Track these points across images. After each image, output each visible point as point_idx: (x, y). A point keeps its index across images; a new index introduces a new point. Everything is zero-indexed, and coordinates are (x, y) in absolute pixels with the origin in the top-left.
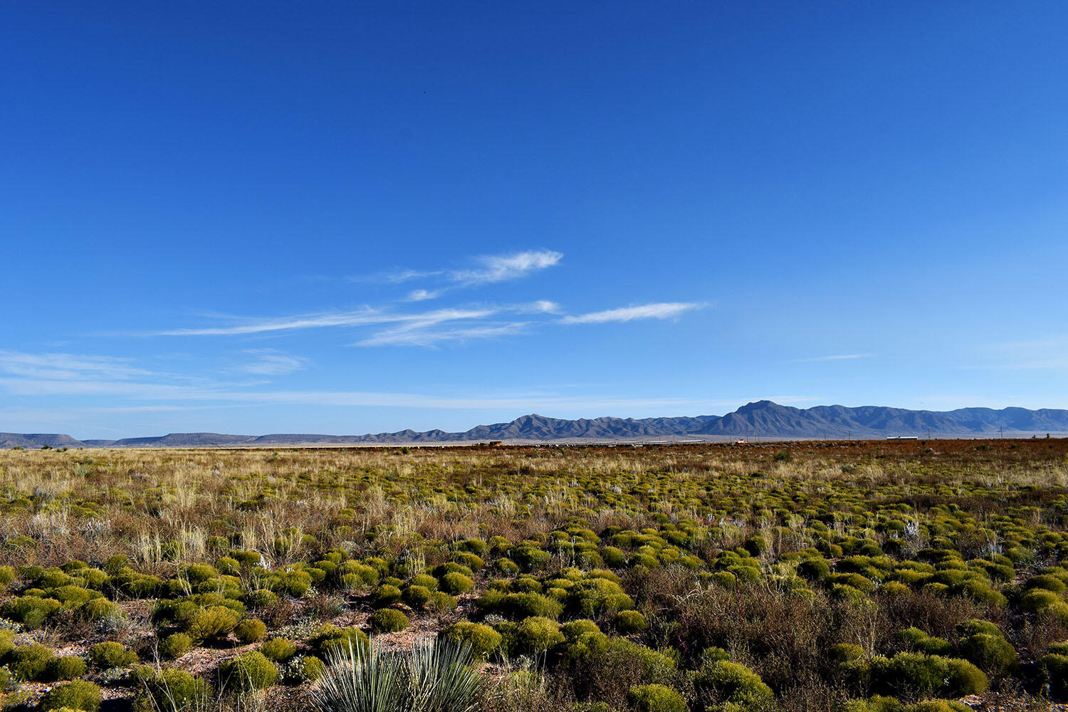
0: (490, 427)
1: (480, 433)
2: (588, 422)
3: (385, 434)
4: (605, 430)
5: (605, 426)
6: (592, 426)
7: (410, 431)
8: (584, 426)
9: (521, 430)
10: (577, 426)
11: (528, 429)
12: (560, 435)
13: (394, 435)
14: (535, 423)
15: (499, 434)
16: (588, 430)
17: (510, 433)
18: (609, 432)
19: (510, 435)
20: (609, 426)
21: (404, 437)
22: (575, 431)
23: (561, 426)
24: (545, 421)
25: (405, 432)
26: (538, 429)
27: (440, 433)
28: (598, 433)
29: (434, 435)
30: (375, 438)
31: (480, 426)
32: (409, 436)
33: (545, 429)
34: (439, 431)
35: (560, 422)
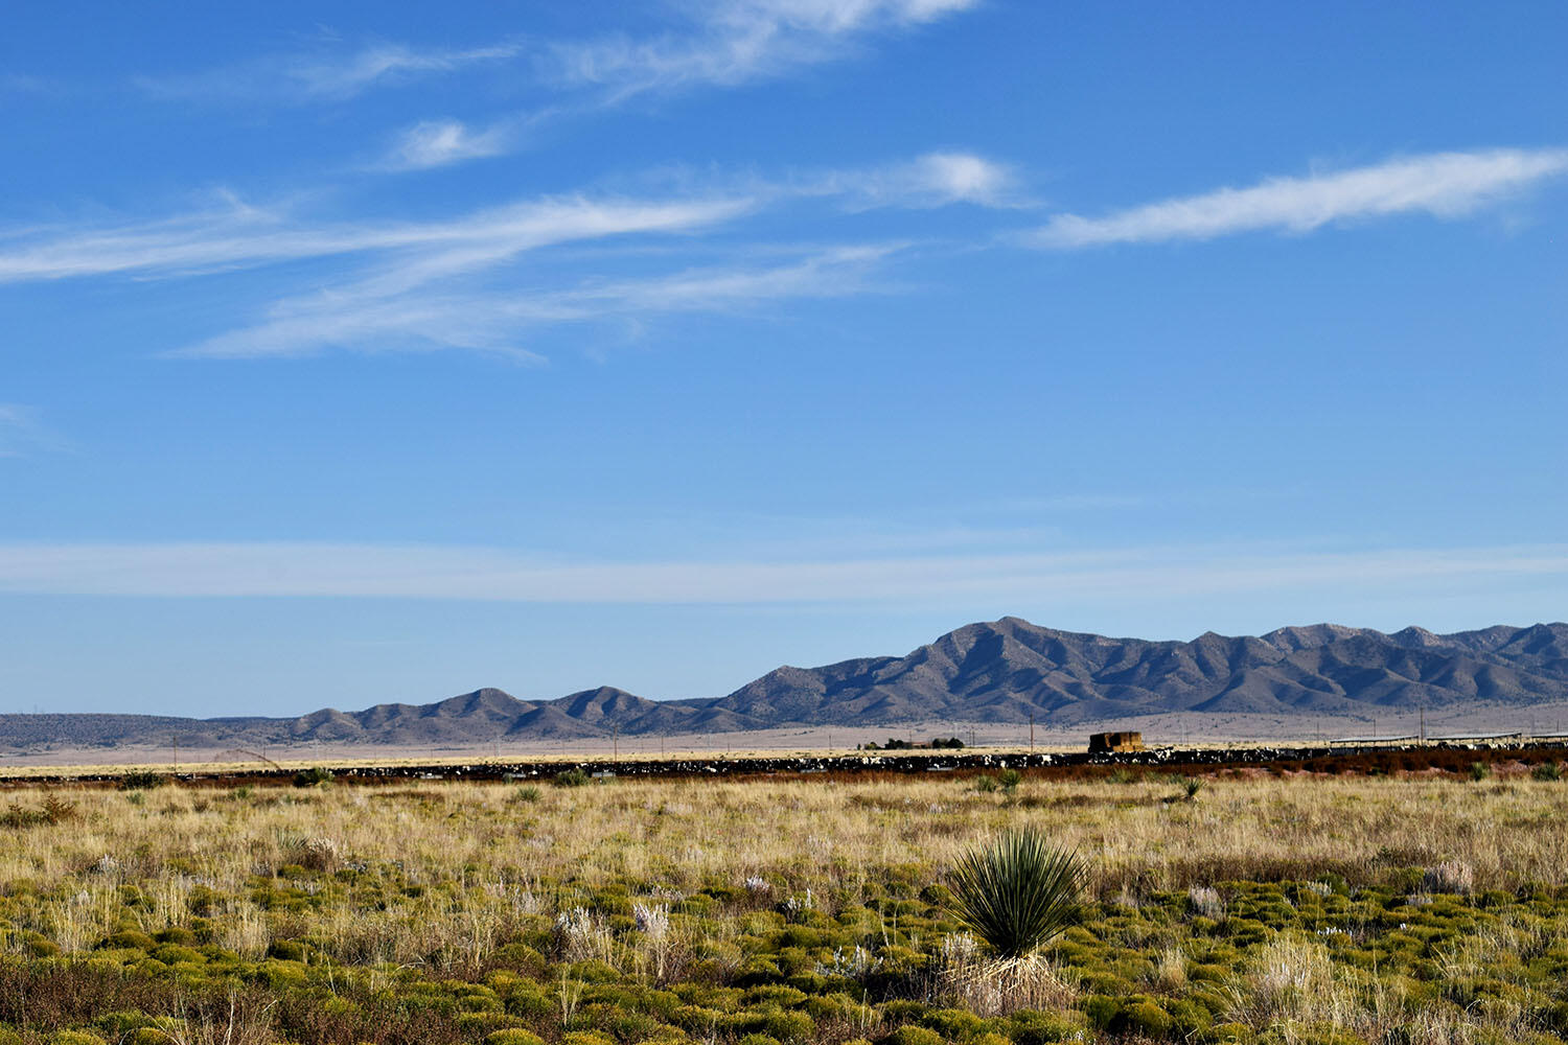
0: (827, 673)
1: (788, 700)
2: (1239, 649)
3: (394, 710)
4: (1309, 682)
5: (1309, 665)
6: (1257, 663)
7: (495, 694)
8: (1220, 663)
9: (956, 685)
10: (1190, 666)
11: (986, 680)
12: (1122, 703)
13: (430, 711)
14: (1016, 655)
15: (863, 702)
16: (1237, 681)
17: (912, 696)
18: (1327, 688)
19: (913, 707)
20: (1328, 663)
21: (473, 718)
22: (1183, 687)
23: (1124, 665)
24: (1054, 646)
25: (472, 701)
26: (1028, 679)
27: (621, 704)
28: (1281, 692)
29: (594, 709)
30: (356, 726)
31: (787, 670)
32: (492, 716)
33: (1056, 681)
34: (615, 694)
35: (1119, 649)
